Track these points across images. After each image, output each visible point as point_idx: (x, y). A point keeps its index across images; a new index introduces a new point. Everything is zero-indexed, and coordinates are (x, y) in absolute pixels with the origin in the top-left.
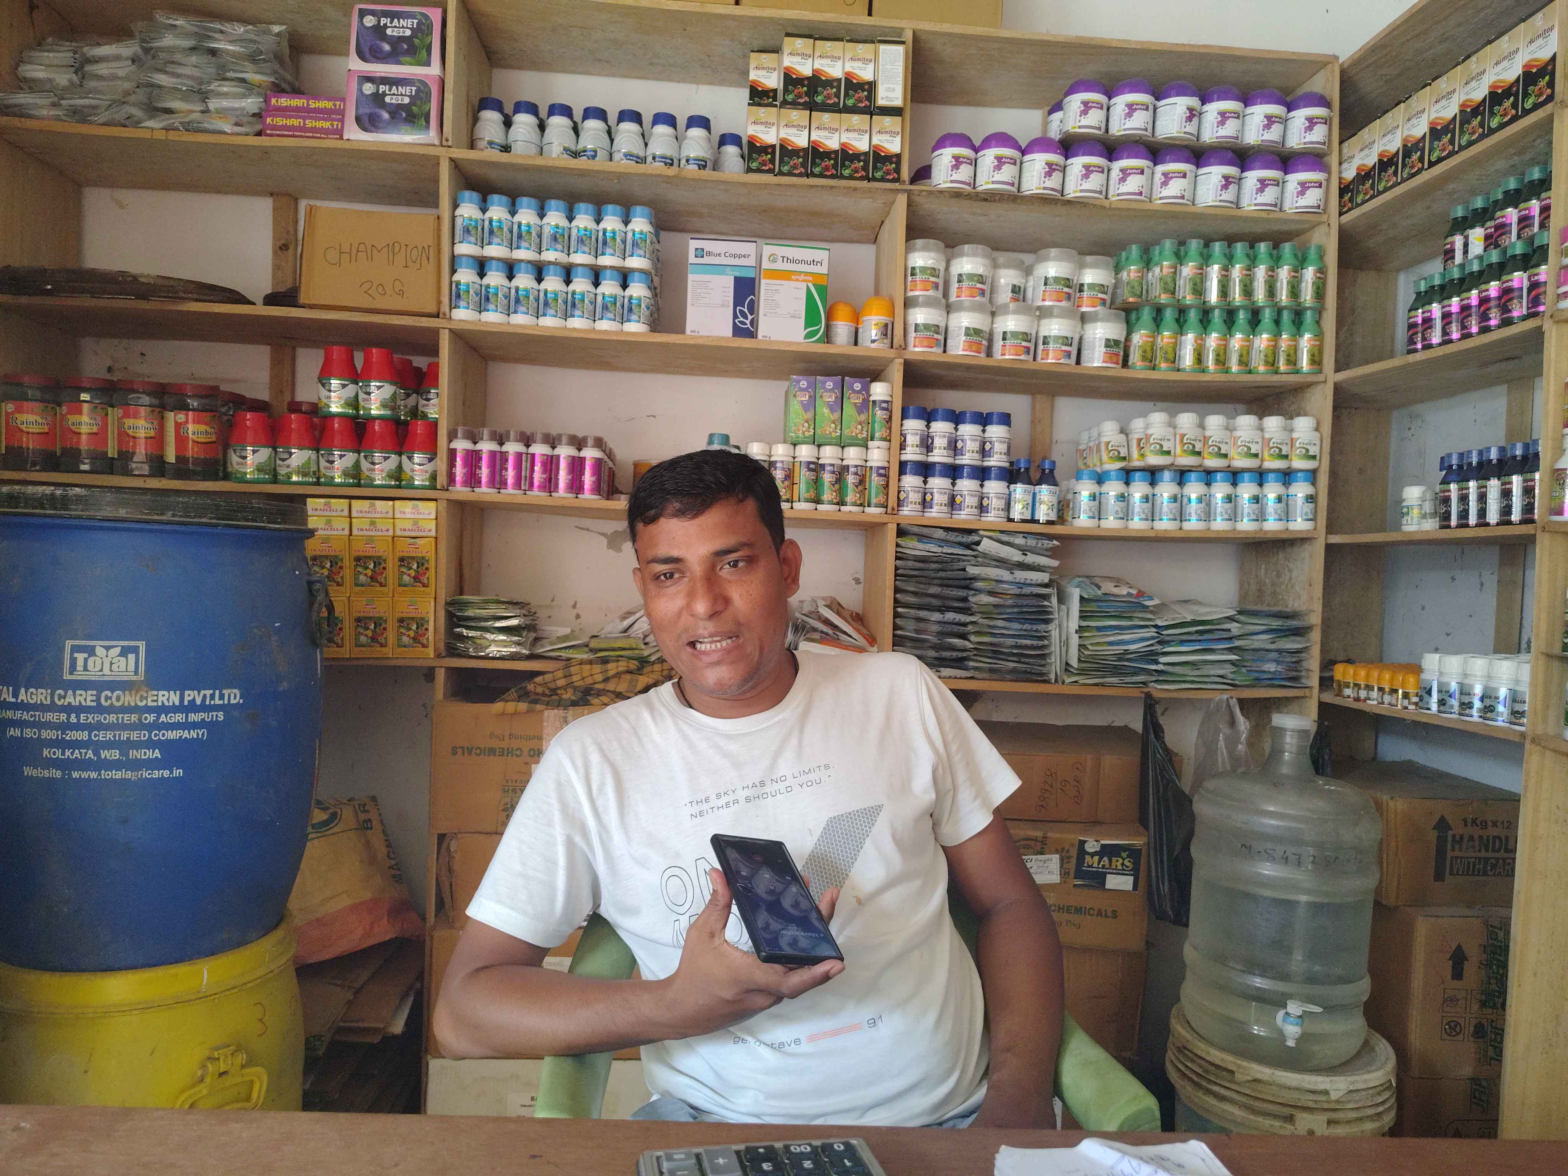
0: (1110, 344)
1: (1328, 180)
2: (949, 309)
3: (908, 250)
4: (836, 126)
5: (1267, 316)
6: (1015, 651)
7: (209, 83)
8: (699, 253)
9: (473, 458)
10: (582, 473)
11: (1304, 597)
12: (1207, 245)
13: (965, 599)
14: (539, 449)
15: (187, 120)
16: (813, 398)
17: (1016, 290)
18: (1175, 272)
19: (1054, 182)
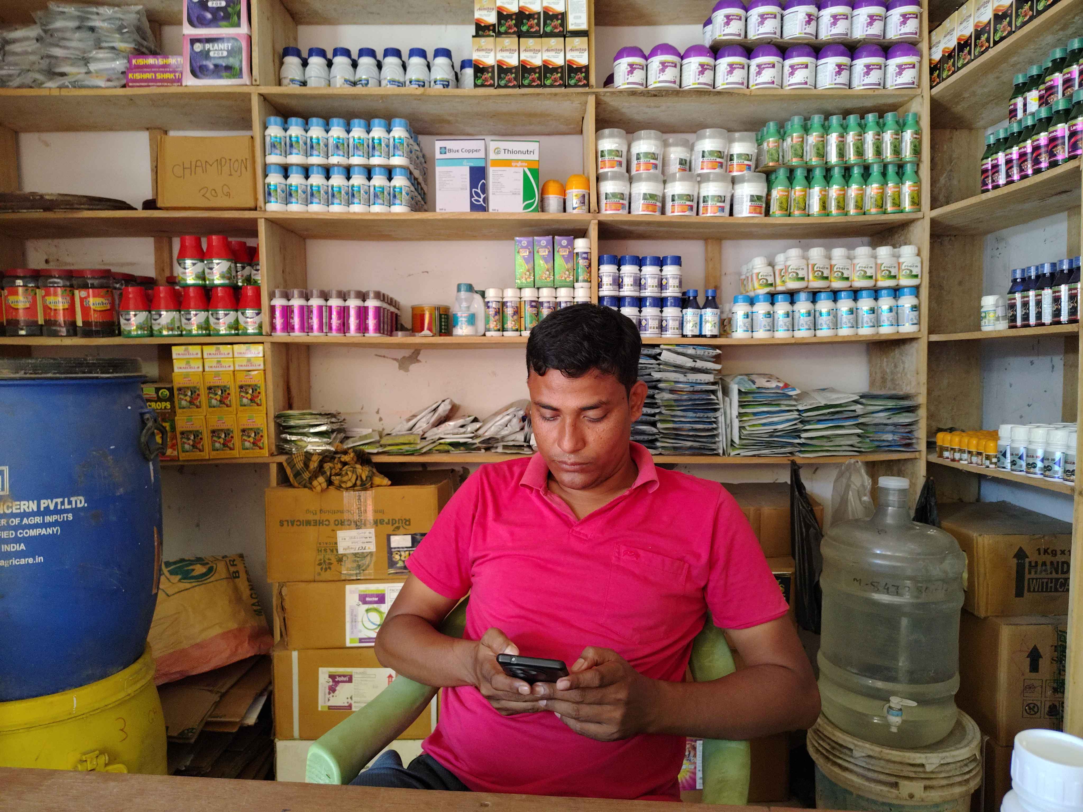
0: (753, 198)
1: (920, 62)
2: (631, 180)
3: (597, 139)
4: (539, 48)
5: (876, 170)
6: (691, 433)
7: (90, 52)
8: (443, 150)
9: (287, 312)
10: (366, 318)
11: (914, 383)
12: (826, 118)
13: (652, 397)
14: (335, 303)
15: (73, 80)
16: (532, 253)
17: (682, 162)
18: (803, 141)
19: (707, 78)
